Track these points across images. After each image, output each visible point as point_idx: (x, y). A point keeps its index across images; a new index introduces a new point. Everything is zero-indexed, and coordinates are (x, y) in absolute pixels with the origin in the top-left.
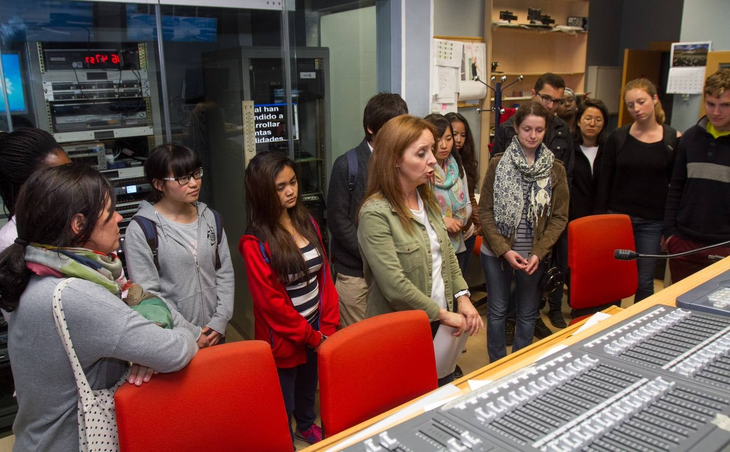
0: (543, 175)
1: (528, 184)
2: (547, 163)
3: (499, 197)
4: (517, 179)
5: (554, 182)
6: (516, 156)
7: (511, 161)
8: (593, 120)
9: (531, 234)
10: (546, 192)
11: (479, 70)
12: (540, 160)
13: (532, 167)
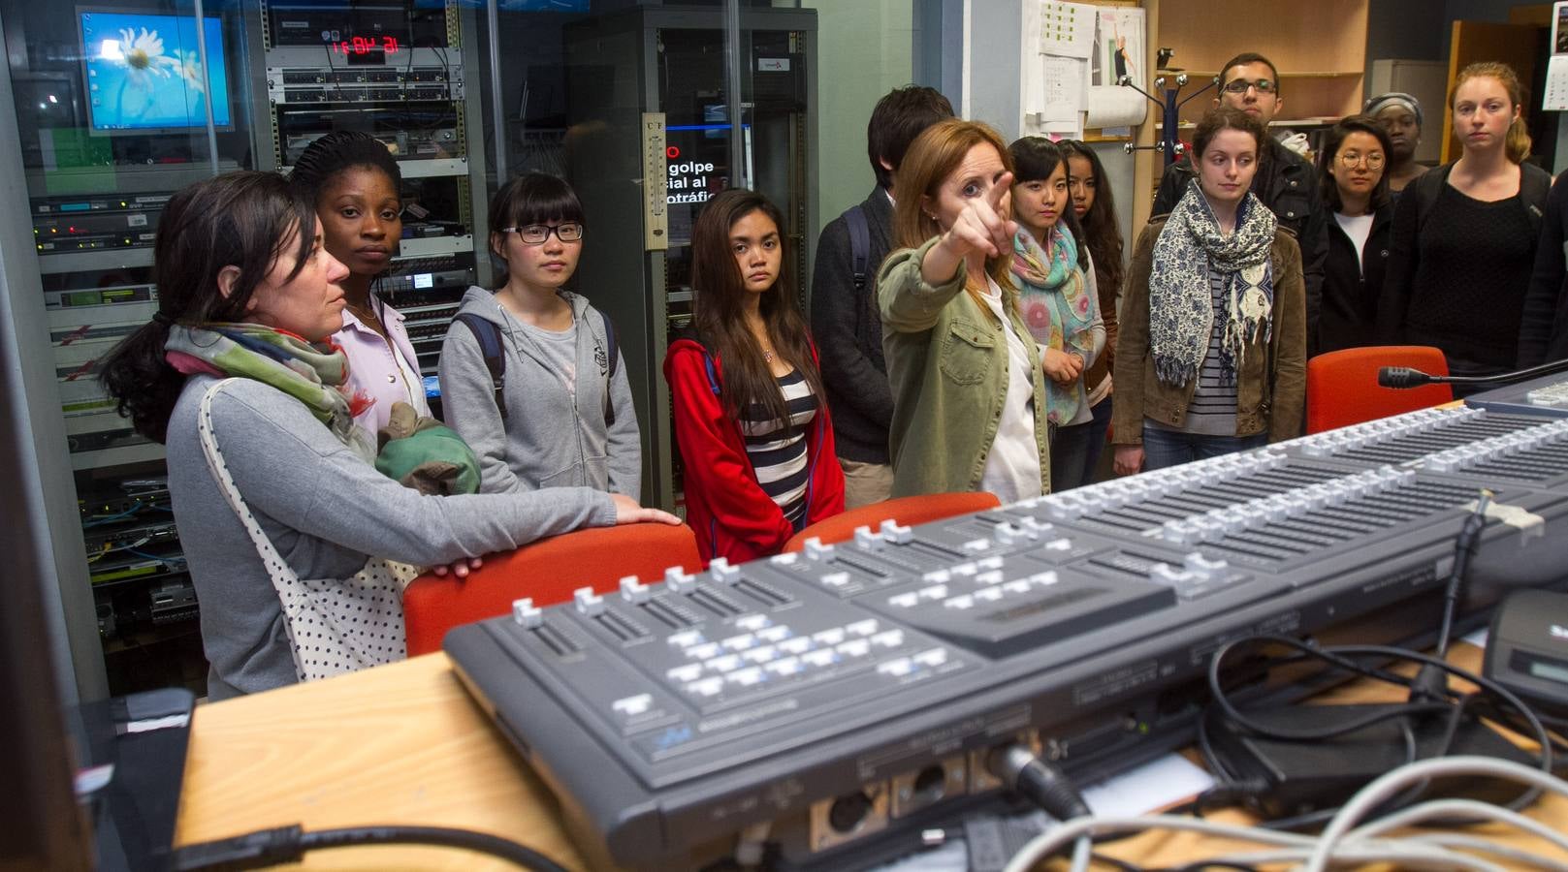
0: (1254, 258)
1: (1224, 278)
2: (1261, 233)
3: (1162, 305)
4: (1199, 266)
5: (1278, 272)
6: (1197, 218)
7: (1185, 229)
8: (1363, 159)
9: (1230, 378)
10: (1262, 293)
11: (1131, 65)
12: (1247, 228)
13: (1232, 240)
